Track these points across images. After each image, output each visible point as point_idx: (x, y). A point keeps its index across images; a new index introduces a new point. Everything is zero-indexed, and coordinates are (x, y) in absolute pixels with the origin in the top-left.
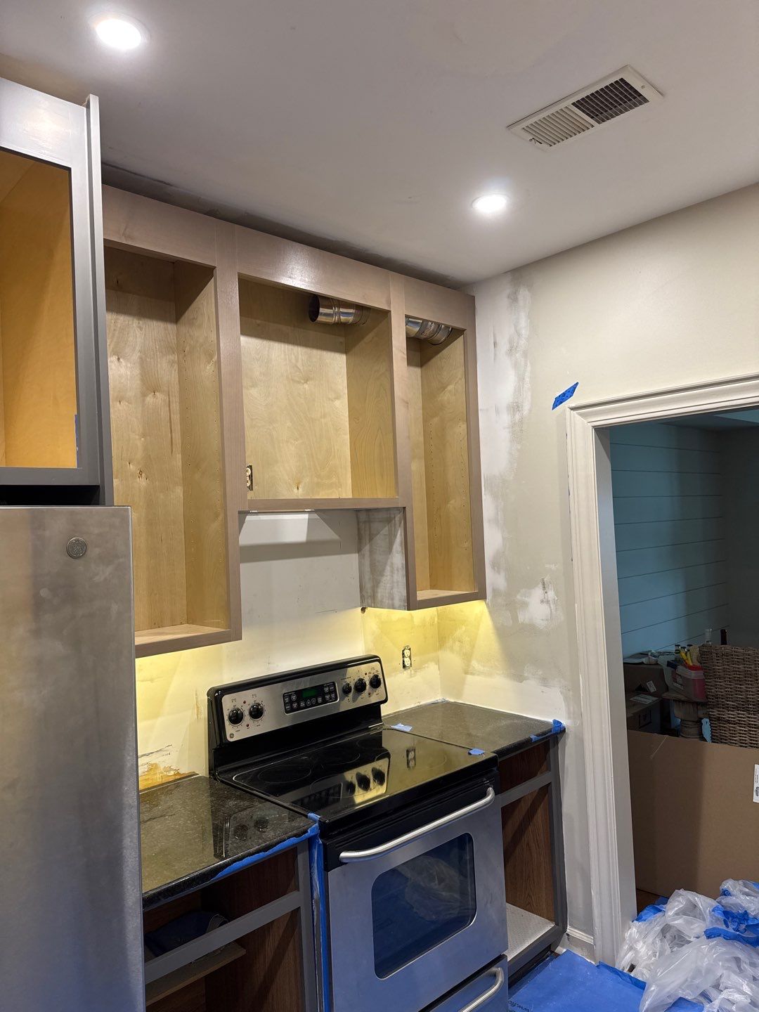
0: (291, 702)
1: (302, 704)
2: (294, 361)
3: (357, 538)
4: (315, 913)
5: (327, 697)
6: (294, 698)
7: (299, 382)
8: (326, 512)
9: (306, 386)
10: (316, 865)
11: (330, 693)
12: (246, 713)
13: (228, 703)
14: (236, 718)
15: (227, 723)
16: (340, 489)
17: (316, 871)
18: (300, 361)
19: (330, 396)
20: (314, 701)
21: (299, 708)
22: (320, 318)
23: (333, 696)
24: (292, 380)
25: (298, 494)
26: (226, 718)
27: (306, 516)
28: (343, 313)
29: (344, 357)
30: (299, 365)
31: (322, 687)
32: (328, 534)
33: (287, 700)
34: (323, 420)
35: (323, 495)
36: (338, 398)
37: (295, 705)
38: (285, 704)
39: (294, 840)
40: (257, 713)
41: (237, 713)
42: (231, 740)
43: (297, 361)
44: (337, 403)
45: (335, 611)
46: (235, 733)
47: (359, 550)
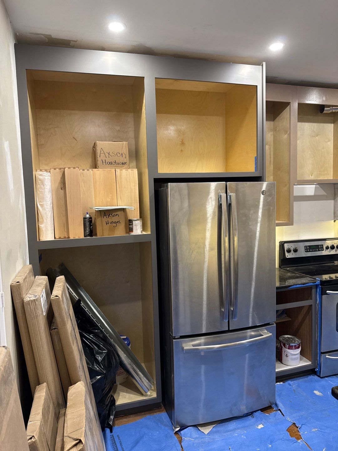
0: (307, 249)
1: (311, 250)
2: (313, 129)
3: (334, 194)
4: (317, 308)
5: (320, 249)
6: (308, 248)
7: (314, 137)
8: (322, 184)
9: (317, 138)
10: (318, 293)
11: (321, 248)
12: (292, 250)
13: (286, 246)
14: (289, 251)
15: (286, 252)
16: (328, 176)
17: (318, 295)
18: (315, 128)
19: (326, 141)
20: (315, 250)
21: (310, 251)
22: (324, 112)
23: (322, 249)
24: (312, 136)
25: (312, 178)
26: (286, 250)
27: (314, 186)
28: (333, 109)
29: (333, 125)
30: (315, 130)
31: (318, 245)
32: (322, 192)
33: (306, 248)
34: (323, 150)
35: (321, 178)
36: (329, 141)
37: (308, 250)
38: (305, 249)
39: (312, 284)
40: (296, 251)
41: (289, 249)
42: (287, 257)
43: (314, 129)
44: (329, 143)
45: (323, 221)
46: (288, 255)
47: (334, 199)
